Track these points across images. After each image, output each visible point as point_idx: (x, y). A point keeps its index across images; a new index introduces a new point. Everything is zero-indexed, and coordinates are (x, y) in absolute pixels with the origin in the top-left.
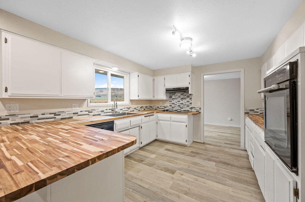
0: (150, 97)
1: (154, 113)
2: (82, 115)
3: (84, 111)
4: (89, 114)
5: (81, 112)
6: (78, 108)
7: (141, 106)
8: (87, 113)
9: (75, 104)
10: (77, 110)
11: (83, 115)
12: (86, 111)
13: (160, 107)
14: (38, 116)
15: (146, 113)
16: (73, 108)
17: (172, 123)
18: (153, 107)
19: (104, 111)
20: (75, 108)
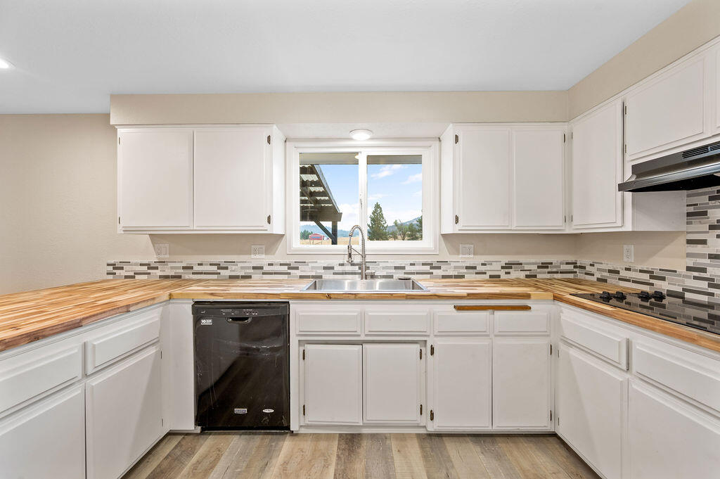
0: (553, 223)
1: (528, 296)
2: (271, 274)
3: (277, 265)
4: (290, 274)
5: (269, 265)
6: (263, 256)
7: (505, 259)
8: (285, 269)
9: (258, 246)
10: (262, 259)
11: (275, 273)
12: (281, 265)
13: (624, 274)
14: (192, 268)
15: (464, 292)
16: (253, 256)
17: (637, 386)
18: (589, 269)
19: (332, 268)
20: (258, 256)
